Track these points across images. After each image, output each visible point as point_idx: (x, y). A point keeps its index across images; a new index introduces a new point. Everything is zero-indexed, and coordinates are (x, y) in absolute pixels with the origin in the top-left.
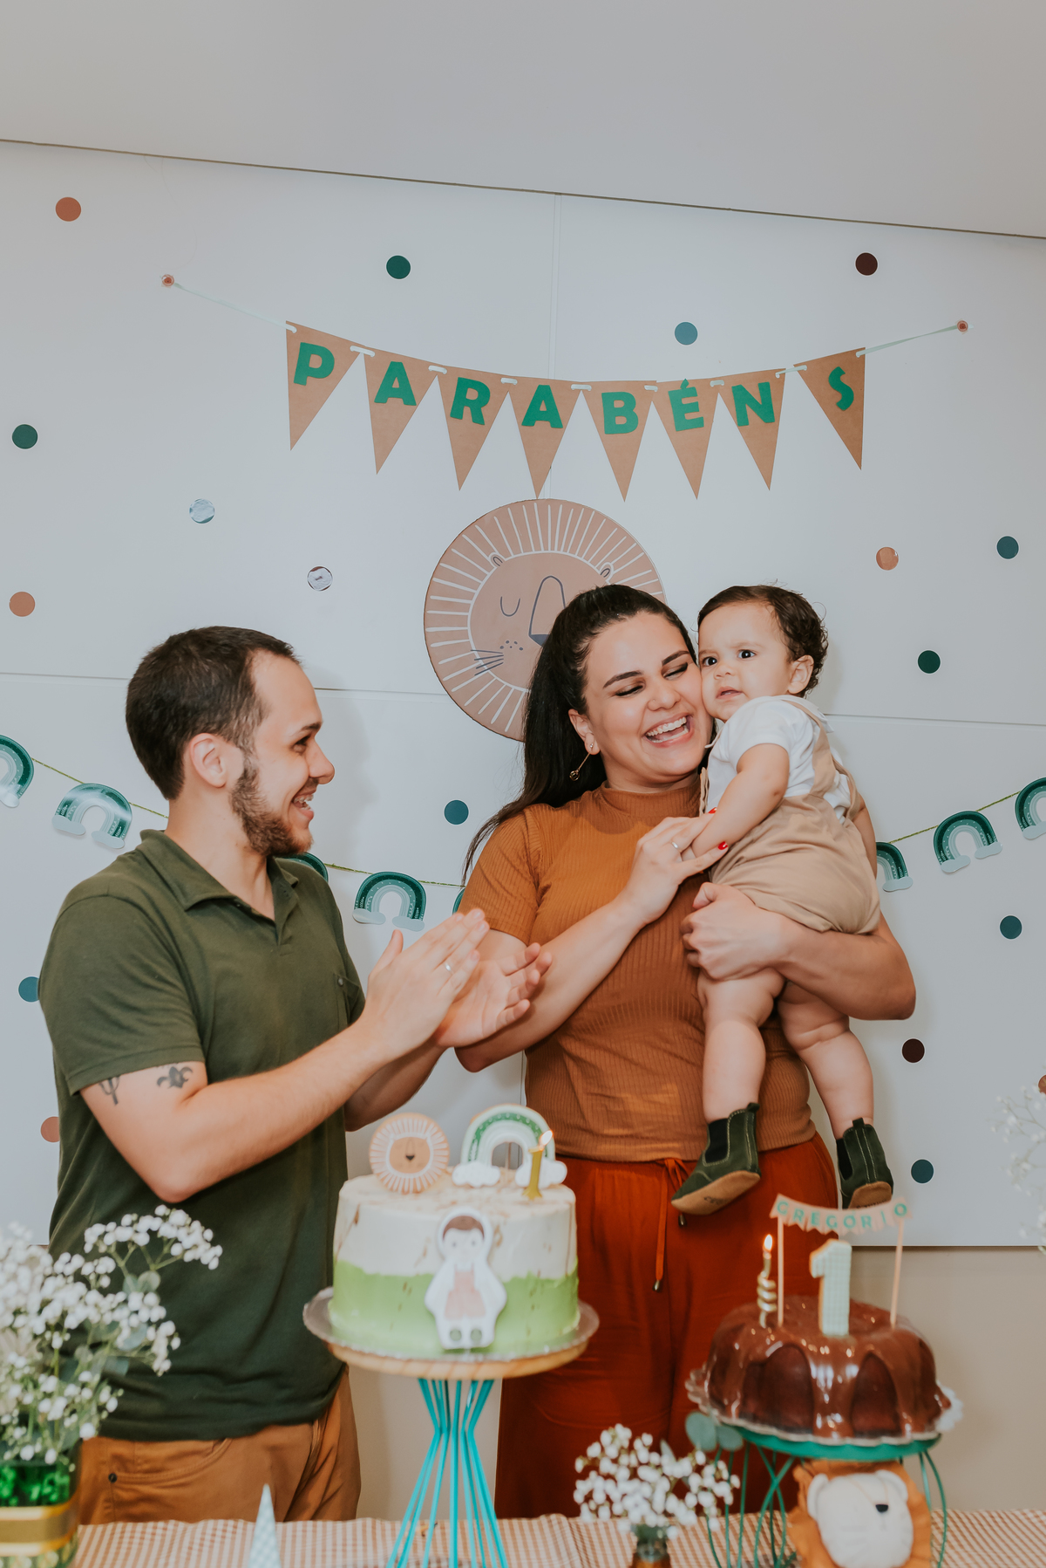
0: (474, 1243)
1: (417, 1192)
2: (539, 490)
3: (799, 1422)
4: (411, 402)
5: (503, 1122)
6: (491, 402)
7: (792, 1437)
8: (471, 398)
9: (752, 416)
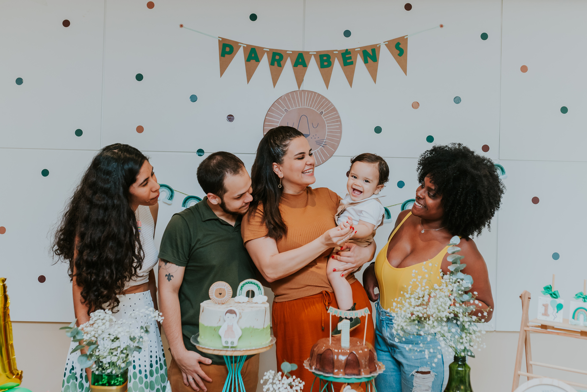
0: (233, 318)
1: (222, 304)
2: (299, 87)
3: (330, 371)
4: (258, 60)
5: (249, 284)
6: (283, 60)
7: (327, 375)
8: (277, 59)
9: (369, 59)
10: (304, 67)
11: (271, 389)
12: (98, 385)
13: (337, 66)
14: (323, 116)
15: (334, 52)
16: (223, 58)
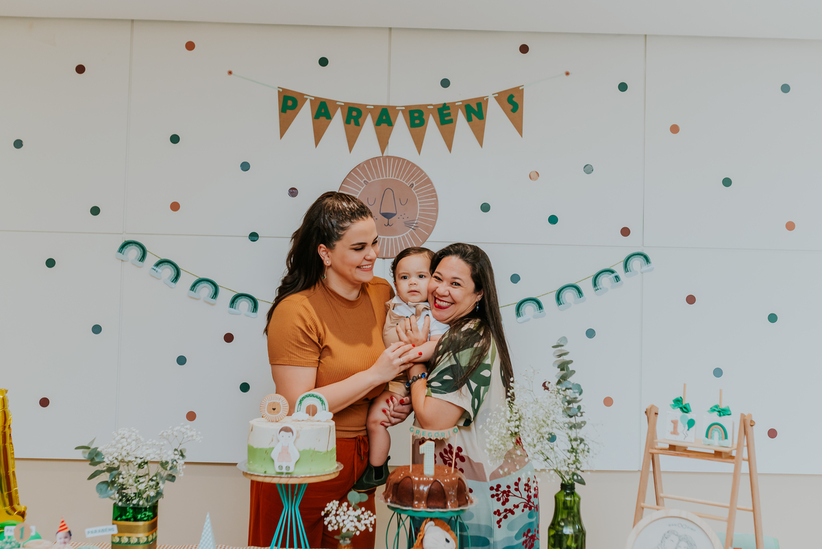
0: (289, 437)
1: (277, 422)
2: (383, 152)
3: (409, 503)
4: (329, 118)
5: (309, 398)
6: (363, 117)
7: (404, 508)
8: (354, 115)
9: (473, 117)
10: (389, 125)
11: (334, 522)
12: (121, 520)
13: (432, 124)
14: (414, 190)
15: (428, 107)
16: (283, 114)
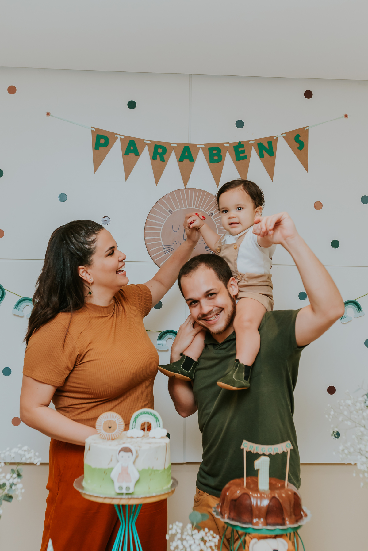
0: (129, 457)
1: (113, 439)
2: (185, 184)
3: (248, 520)
4: (137, 154)
5: (144, 415)
6: (167, 153)
7: (245, 526)
8: (160, 152)
9: (265, 154)
10: (190, 161)
11: (181, 547)
13: (229, 160)
14: (214, 218)
15: (225, 145)
16: (96, 151)
